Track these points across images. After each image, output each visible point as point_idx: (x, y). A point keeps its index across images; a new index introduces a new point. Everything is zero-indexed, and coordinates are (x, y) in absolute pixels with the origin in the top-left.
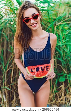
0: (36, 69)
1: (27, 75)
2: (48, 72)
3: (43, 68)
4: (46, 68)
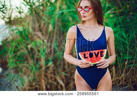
1: (82, 63)
2: (102, 58)
4: (100, 53)
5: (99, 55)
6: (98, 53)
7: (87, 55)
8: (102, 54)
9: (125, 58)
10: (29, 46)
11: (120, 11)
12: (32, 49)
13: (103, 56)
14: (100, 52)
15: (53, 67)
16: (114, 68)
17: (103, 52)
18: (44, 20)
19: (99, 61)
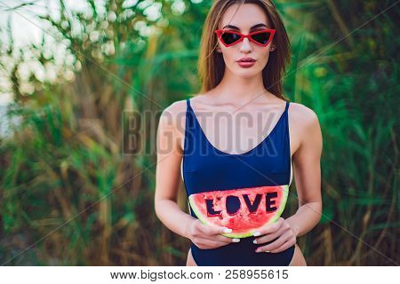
0: (224, 200)
1: (200, 231)
2: (270, 217)
3: (252, 198)
4: (263, 200)
5: (262, 206)
6: (259, 197)
7: (220, 206)
8: (274, 202)
9: (362, 202)
10: (64, 165)
11: (349, 55)
12: (72, 173)
13: (275, 209)
14: (264, 196)
15: (137, 231)
16: (327, 233)
17: (275, 195)
18: (111, 83)
19: (259, 226)
